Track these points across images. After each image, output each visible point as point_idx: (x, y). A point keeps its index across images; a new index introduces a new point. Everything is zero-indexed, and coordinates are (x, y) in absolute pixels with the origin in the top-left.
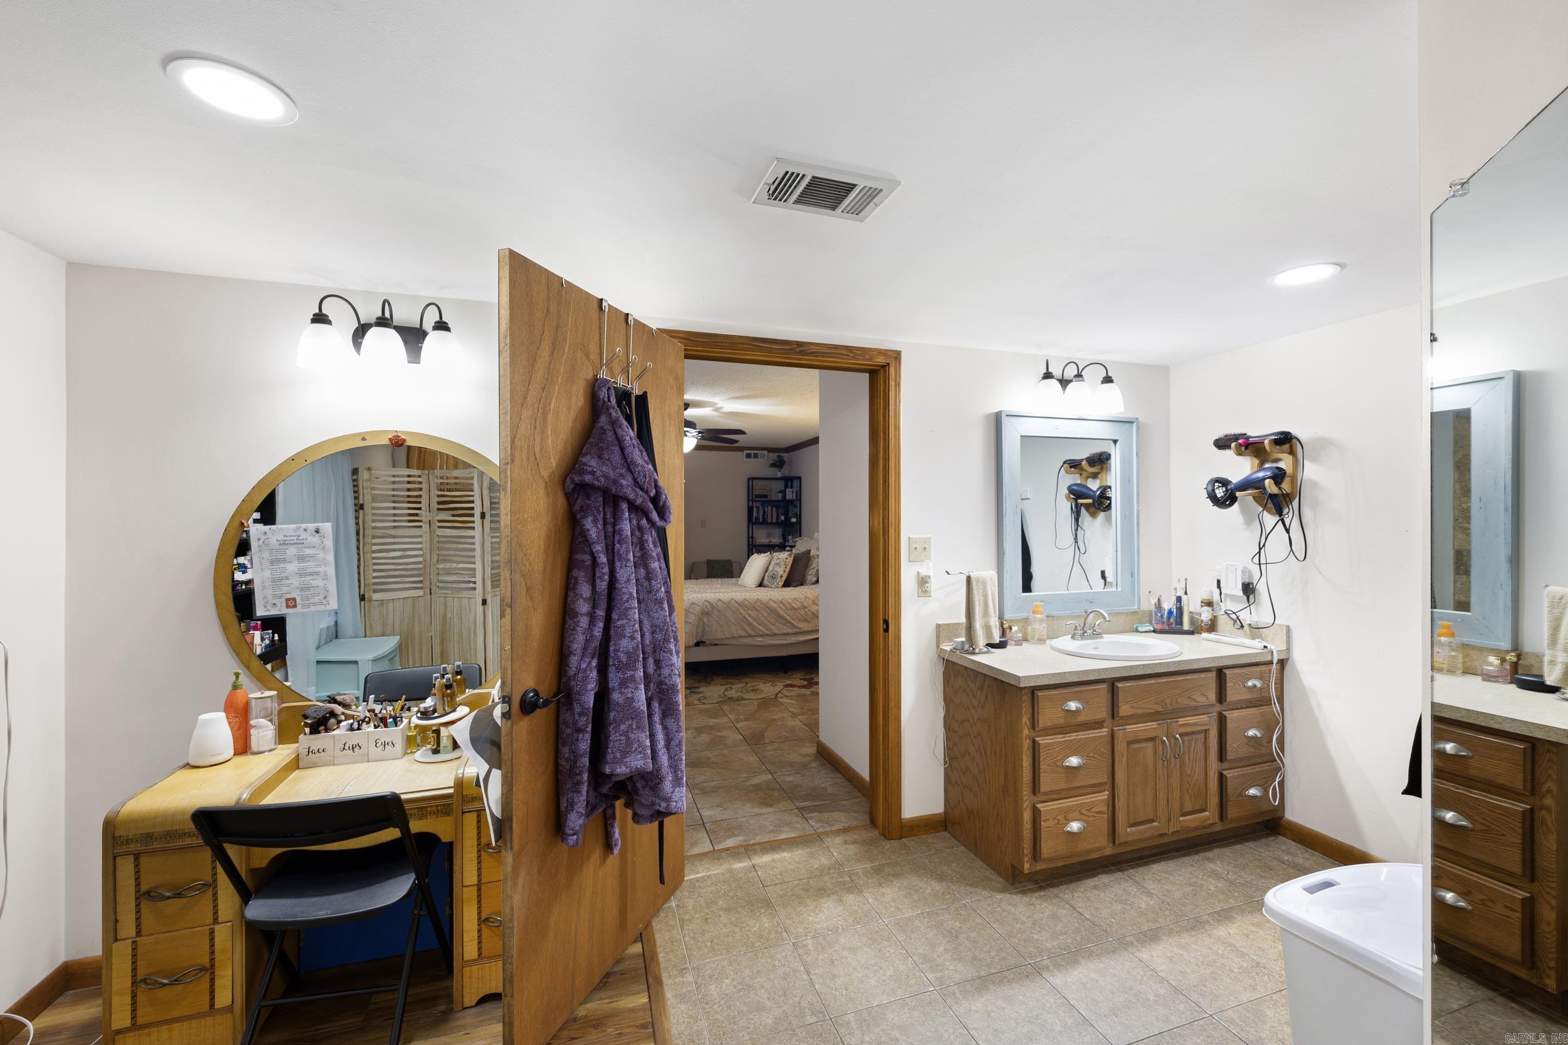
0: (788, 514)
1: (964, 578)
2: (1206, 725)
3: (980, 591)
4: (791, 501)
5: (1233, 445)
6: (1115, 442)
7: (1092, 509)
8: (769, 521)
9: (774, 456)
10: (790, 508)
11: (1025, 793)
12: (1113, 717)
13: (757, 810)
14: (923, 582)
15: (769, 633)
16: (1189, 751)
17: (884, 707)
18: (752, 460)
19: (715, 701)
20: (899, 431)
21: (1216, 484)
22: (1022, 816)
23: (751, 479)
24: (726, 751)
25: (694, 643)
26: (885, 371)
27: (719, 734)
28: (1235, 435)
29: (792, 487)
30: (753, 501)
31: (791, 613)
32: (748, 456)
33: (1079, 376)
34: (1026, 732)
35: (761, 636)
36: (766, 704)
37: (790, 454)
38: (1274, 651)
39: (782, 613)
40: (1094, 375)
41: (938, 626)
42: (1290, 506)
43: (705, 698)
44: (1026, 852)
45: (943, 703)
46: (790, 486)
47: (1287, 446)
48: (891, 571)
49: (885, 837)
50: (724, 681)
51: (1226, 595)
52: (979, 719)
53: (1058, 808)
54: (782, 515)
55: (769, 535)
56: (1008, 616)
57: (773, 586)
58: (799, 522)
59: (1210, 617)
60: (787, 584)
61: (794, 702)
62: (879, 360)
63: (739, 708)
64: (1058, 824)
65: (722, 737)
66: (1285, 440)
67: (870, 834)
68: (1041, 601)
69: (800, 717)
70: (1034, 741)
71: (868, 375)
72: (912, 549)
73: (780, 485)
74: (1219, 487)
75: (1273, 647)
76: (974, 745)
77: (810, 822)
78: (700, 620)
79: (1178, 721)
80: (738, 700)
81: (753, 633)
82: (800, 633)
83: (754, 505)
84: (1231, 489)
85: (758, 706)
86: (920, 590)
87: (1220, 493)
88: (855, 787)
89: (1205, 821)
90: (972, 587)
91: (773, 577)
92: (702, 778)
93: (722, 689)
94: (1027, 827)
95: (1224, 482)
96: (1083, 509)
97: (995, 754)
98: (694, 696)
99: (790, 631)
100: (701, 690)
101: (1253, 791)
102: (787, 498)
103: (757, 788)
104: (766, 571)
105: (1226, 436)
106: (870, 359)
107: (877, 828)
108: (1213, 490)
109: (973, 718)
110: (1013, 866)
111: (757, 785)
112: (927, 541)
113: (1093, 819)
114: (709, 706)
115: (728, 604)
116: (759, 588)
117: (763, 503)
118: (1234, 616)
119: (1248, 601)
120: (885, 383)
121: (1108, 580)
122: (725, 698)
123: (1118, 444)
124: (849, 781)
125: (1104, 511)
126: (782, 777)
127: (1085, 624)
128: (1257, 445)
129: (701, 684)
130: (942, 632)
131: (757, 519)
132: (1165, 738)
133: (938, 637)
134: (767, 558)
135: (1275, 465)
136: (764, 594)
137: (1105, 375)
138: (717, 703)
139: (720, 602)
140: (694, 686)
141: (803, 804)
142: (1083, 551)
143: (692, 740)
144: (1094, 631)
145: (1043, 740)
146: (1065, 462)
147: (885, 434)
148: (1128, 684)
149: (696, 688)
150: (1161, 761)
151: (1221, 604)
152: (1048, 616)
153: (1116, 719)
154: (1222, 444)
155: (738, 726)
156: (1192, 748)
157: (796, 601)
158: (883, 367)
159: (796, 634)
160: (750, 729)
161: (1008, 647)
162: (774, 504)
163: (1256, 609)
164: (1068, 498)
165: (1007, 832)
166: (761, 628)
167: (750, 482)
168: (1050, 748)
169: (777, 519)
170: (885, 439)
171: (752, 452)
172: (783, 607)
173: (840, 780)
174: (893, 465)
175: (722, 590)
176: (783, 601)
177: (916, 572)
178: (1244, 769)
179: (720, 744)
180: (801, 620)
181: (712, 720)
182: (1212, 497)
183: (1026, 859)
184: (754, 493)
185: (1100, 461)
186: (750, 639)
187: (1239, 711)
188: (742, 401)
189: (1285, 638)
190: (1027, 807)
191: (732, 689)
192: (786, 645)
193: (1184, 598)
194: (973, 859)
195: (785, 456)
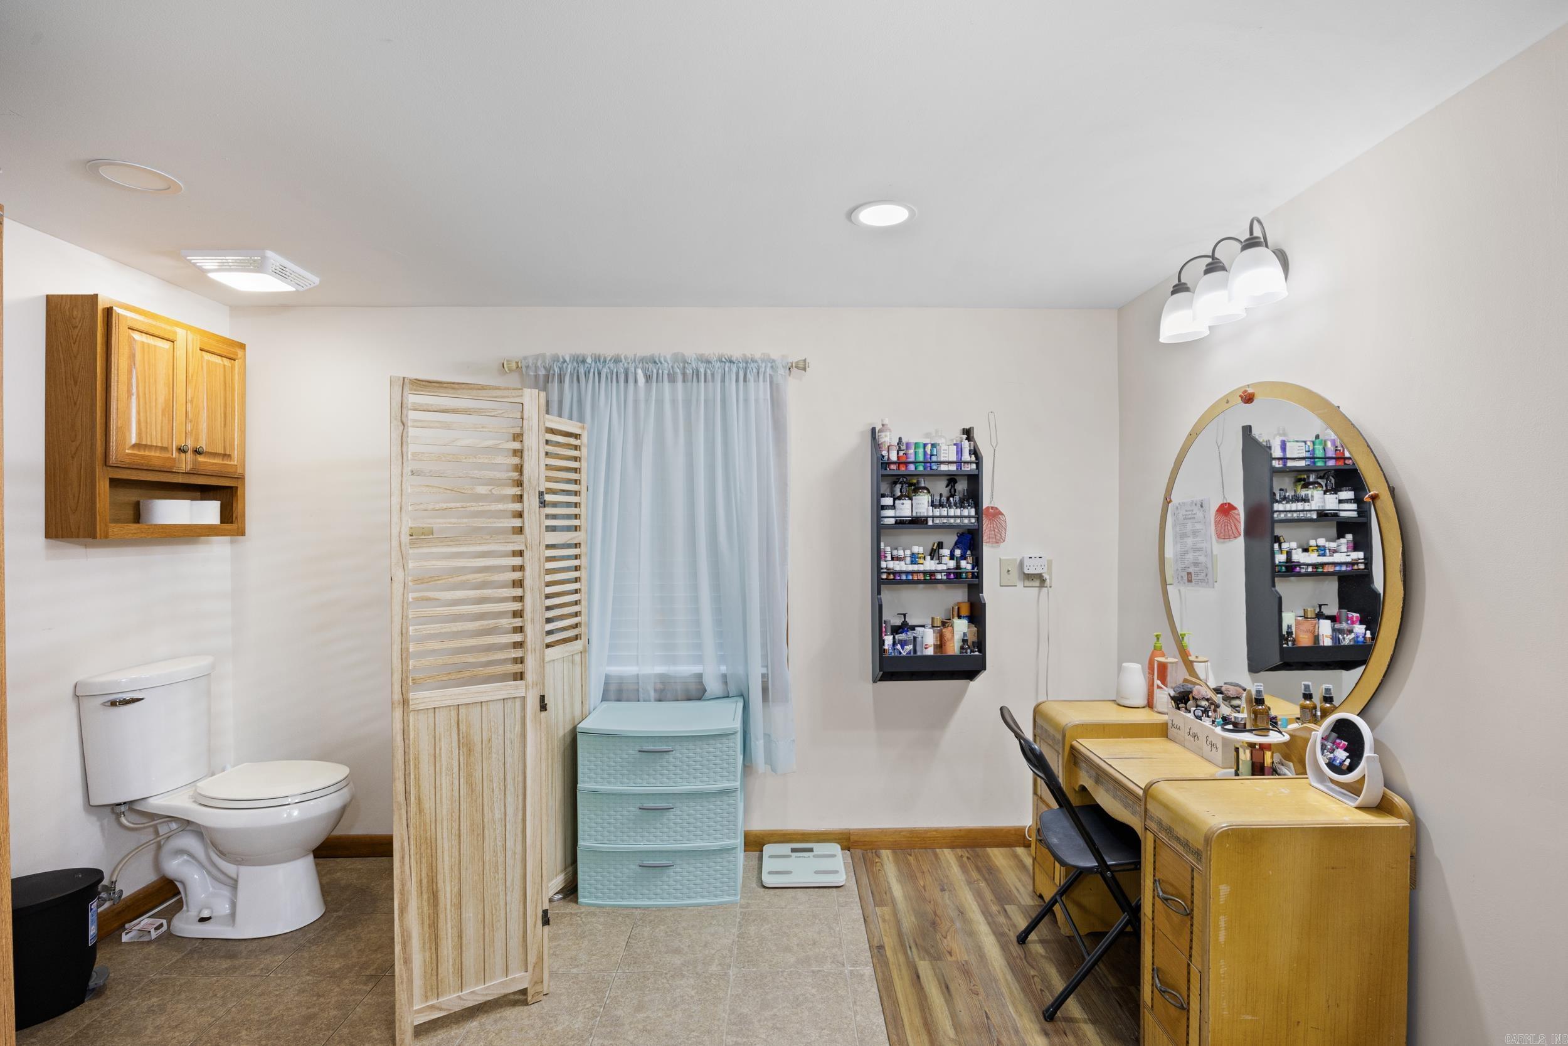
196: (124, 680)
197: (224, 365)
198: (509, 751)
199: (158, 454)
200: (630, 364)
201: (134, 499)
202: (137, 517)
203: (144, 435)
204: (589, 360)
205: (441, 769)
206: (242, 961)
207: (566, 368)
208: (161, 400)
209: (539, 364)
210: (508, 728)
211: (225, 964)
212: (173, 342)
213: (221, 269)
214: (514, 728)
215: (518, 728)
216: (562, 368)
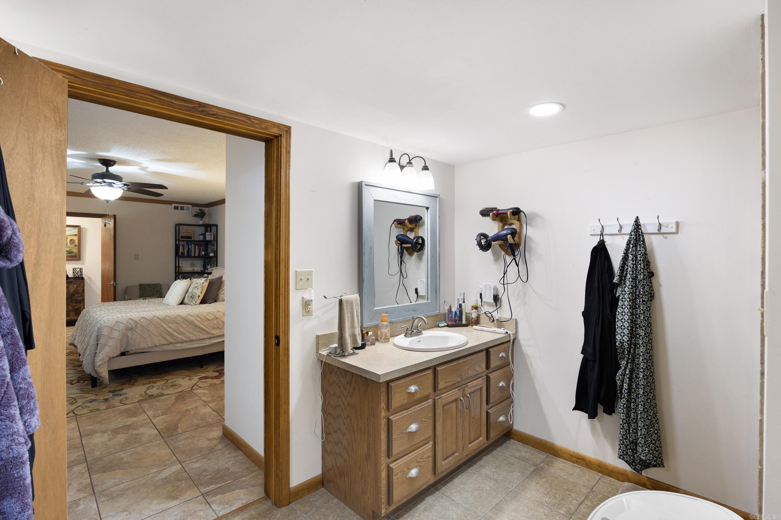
0: (207, 251)
1: (338, 301)
2: (481, 384)
3: (349, 310)
4: (210, 242)
5: (491, 214)
6: (427, 208)
7: (411, 250)
8: (193, 255)
9: (197, 209)
10: (209, 246)
11: (382, 458)
12: (435, 391)
13: (163, 506)
14: (306, 304)
15: (187, 340)
16: (473, 402)
17: (276, 404)
18: (179, 211)
19: (136, 401)
20: (289, 188)
21: (482, 237)
22: (380, 475)
23: (178, 226)
24: (140, 449)
25: (119, 353)
26: (278, 141)
27: (136, 432)
28: (491, 208)
29: (211, 232)
30: (179, 241)
31: (206, 323)
32: (176, 208)
33: (410, 163)
34: (383, 414)
35: (181, 342)
36: (182, 396)
37: (210, 208)
38: (511, 335)
39: (198, 323)
40: (418, 164)
41: (318, 337)
42: (519, 250)
43: (126, 398)
44: (383, 501)
45: (321, 394)
46: (209, 230)
47: (517, 216)
48: (282, 298)
49: (277, 506)
50: (147, 381)
51: (484, 302)
52: (348, 405)
53: (403, 464)
54: (203, 251)
55: (192, 265)
56: (365, 325)
57: (192, 304)
58: (216, 256)
59: (477, 315)
60: (203, 302)
61: (206, 392)
62: (273, 131)
63: (158, 404)
64: (404, 474)
65: (138, 434)
66: (517, 212)
67: (264, 506)
68: (386, 313)
69: (210, 405)
70: (388, 419)
71: (264, 143)
72: (298, 279)
73: (202, 230)
74: (483, 238)
75: (510, 333)
76: (344, 424)
77: (212, 506)
78: (125, 335)
79: (468, 386)
80: (158, 396)
81: (173, 341)
82: (213, 337)
83: (181, 243)
84: (489, 240)
85: (175, 400)
86: (304, 311)
87: (483, 242)
88: (254, 462)
89: (480, 443)
90: (343, 308)
91: (192, 297)
92: (110, 483)
93: (145, 387)
94: (384, 482)
95: (485, 236)
96: (405, 250)
97: (360, 430)
98: (116, 398)
99: (205, 336)
100: (124, 391)
101: (502, 419)
102: (207, 239)
103: (166, 481)
104: (187, 293)
105: (486, 209)
106: (266, 129)
107: (270, 499)
108: (480, 240)
109: (344, 404)
110: (373, 512)
111: (166, 478)
112: (309, 273)
113: (423, 463)
114: (129, 406)
115: (151, 321)
116: (180, 306)
117: (188, 242)
118: (490, 315)
119: (496, 306)
120: (278, 149)
121: (419, 294)
122: (147, 396)
123: (429, 210)
124: (248, 457)
125: (418, 252)
126: (190, 465)
127: (412, 326)
128: (502, 215)
129: (125, 386)
130: (320, 341)
131: (183, 253)
132: (462, 398)
133: (317, 344)
134: (188, 283)
135: (510, 227)
136: (184, 311)
137: (424, 165)
138: (138, 402)
139: (143, 319)
140: (118, 388)
141: (208, 488)
142: (405, 276)
143: (107, 443)
144: (418, 330)
145: (394, 417)
146: (395, 221)
147: (277, 190)
148: (443, 367)
149: (120, 390)
150: (459, 413)
151: (482, 308)
152: (390, 322)
153: (437, 391)
154: (485, 213)
155: (155, 421)
156: (475, 401)
157: (210, 315)
158: (277, 137)
159: (210, 338)
160: (166, 422)
161: (367, 347)
162: (196, 243)
163: (500, 310)
164: (396, 243)
165: (369, 487)
166: (180, 336)
167: (178, 227)
168: (398, 422)
169: (199, 253)
170: (277, 194)
171: (179, 205)
172: (199, 319)
173: (241, 457)
174: (284, 215)
175: (147, 309)
176: (200, 315)
177: (300, 298)
178: (497, 406)
179: (135, 442)
180: (214, 328)
181: (130, 419)
182: (480, 244)
183: (383, 506)
184: (180, 235)
185: (416, 221)
186: (172, 345)
187: (495, 372)
188: (165, 163)
189: (515, 326)
190: (383, 469)
191: (153, 387)
192: (202, 347)
193: (463, 304)
194: (344, 509)
195: (206, 210)
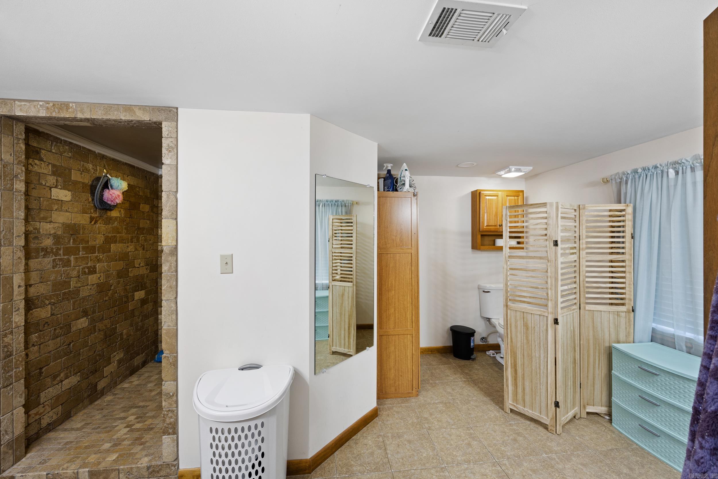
196: (488, 286)
197: (515, 199)
198: (541, 334)
199: (493, 227)
200: (664, 167)
201: (494, 239)
202: (494, 244)
203: (489, 223)
204: (640, 171)
205: (518, 331)
206: (501, 371)
207: (629, 176)
208: (494, 213)
209: (616, 177)
210: (541, 326)
211: (497, 369)
212: (498, 196)
213: (506, 173)
214: (544, 326)
215: (545, 327)
216: (627, 177)
